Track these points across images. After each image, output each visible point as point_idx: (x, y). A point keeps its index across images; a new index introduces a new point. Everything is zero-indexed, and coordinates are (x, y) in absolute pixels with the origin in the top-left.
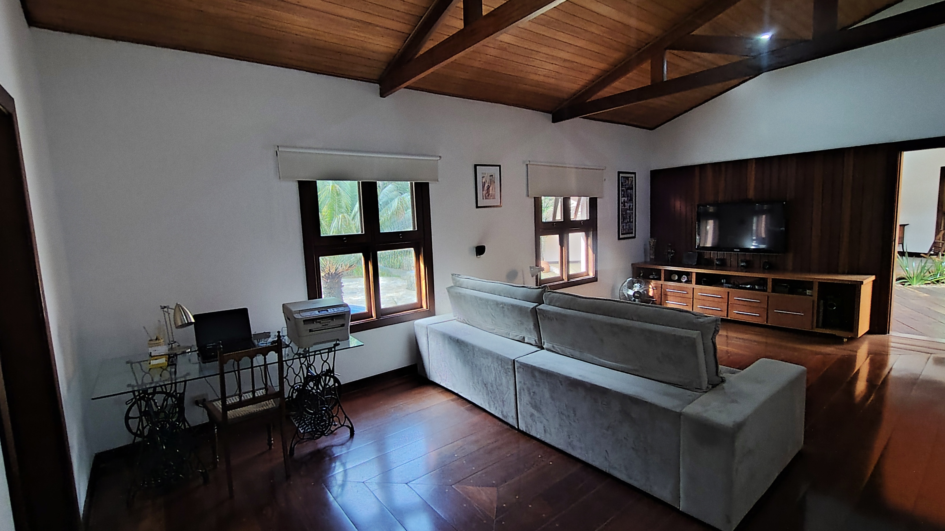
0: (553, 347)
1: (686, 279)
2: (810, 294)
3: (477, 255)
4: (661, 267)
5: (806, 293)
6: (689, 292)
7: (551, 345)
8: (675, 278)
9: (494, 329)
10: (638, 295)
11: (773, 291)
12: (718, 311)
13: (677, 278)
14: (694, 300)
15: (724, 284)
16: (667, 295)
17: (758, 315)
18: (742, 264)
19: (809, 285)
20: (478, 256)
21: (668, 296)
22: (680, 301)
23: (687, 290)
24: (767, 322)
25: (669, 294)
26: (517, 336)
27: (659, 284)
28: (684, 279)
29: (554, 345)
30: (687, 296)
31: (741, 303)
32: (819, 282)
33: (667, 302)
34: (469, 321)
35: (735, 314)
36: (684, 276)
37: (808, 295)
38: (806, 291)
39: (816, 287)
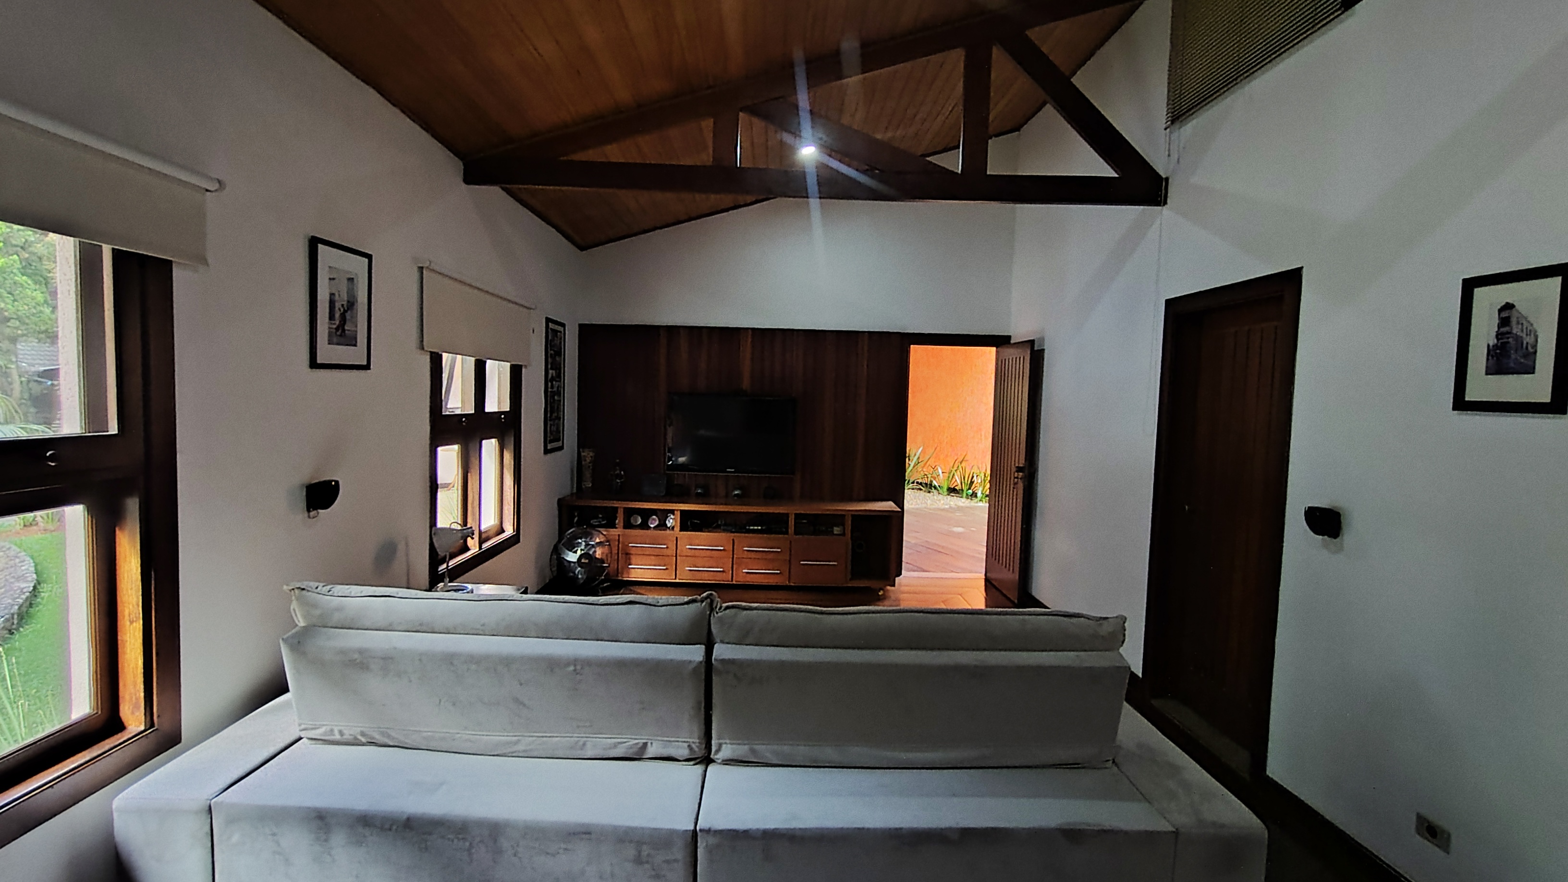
0: (753, 751)
1: (657, 523)
2: (839, 533)
3: (309, 511)
4: (616, 504)
5: (832, 531)
6: (669, 546)
7: (746, 747)
8: (636, 522)
9: (516, 743)
10: (587, 561)
11: (796, 533)
12: (718, 573)
13: (639, 521)
14: (678, 558)
15: (722, 527)
16: (630, 554)
17: (779, 572)
18: (736, 492)
19: (838, 519)
20: (312, 513)
21: (632, 556)
22: (653, 563)
23: (666, 542)
24: (789, 582)
25: (633, 551)
26: (615, 746)
27: (615, 535)
28: (654, 522)
29: (756, 747)
30: (666, 552)
31: (753, 555)
32: (852, 515)
33: (630, 566)
34: (389, 736)
35: (746, 573)
36: (654, 517)
37: (836, 535)
38: (833, 528)
39: (849, 523)
